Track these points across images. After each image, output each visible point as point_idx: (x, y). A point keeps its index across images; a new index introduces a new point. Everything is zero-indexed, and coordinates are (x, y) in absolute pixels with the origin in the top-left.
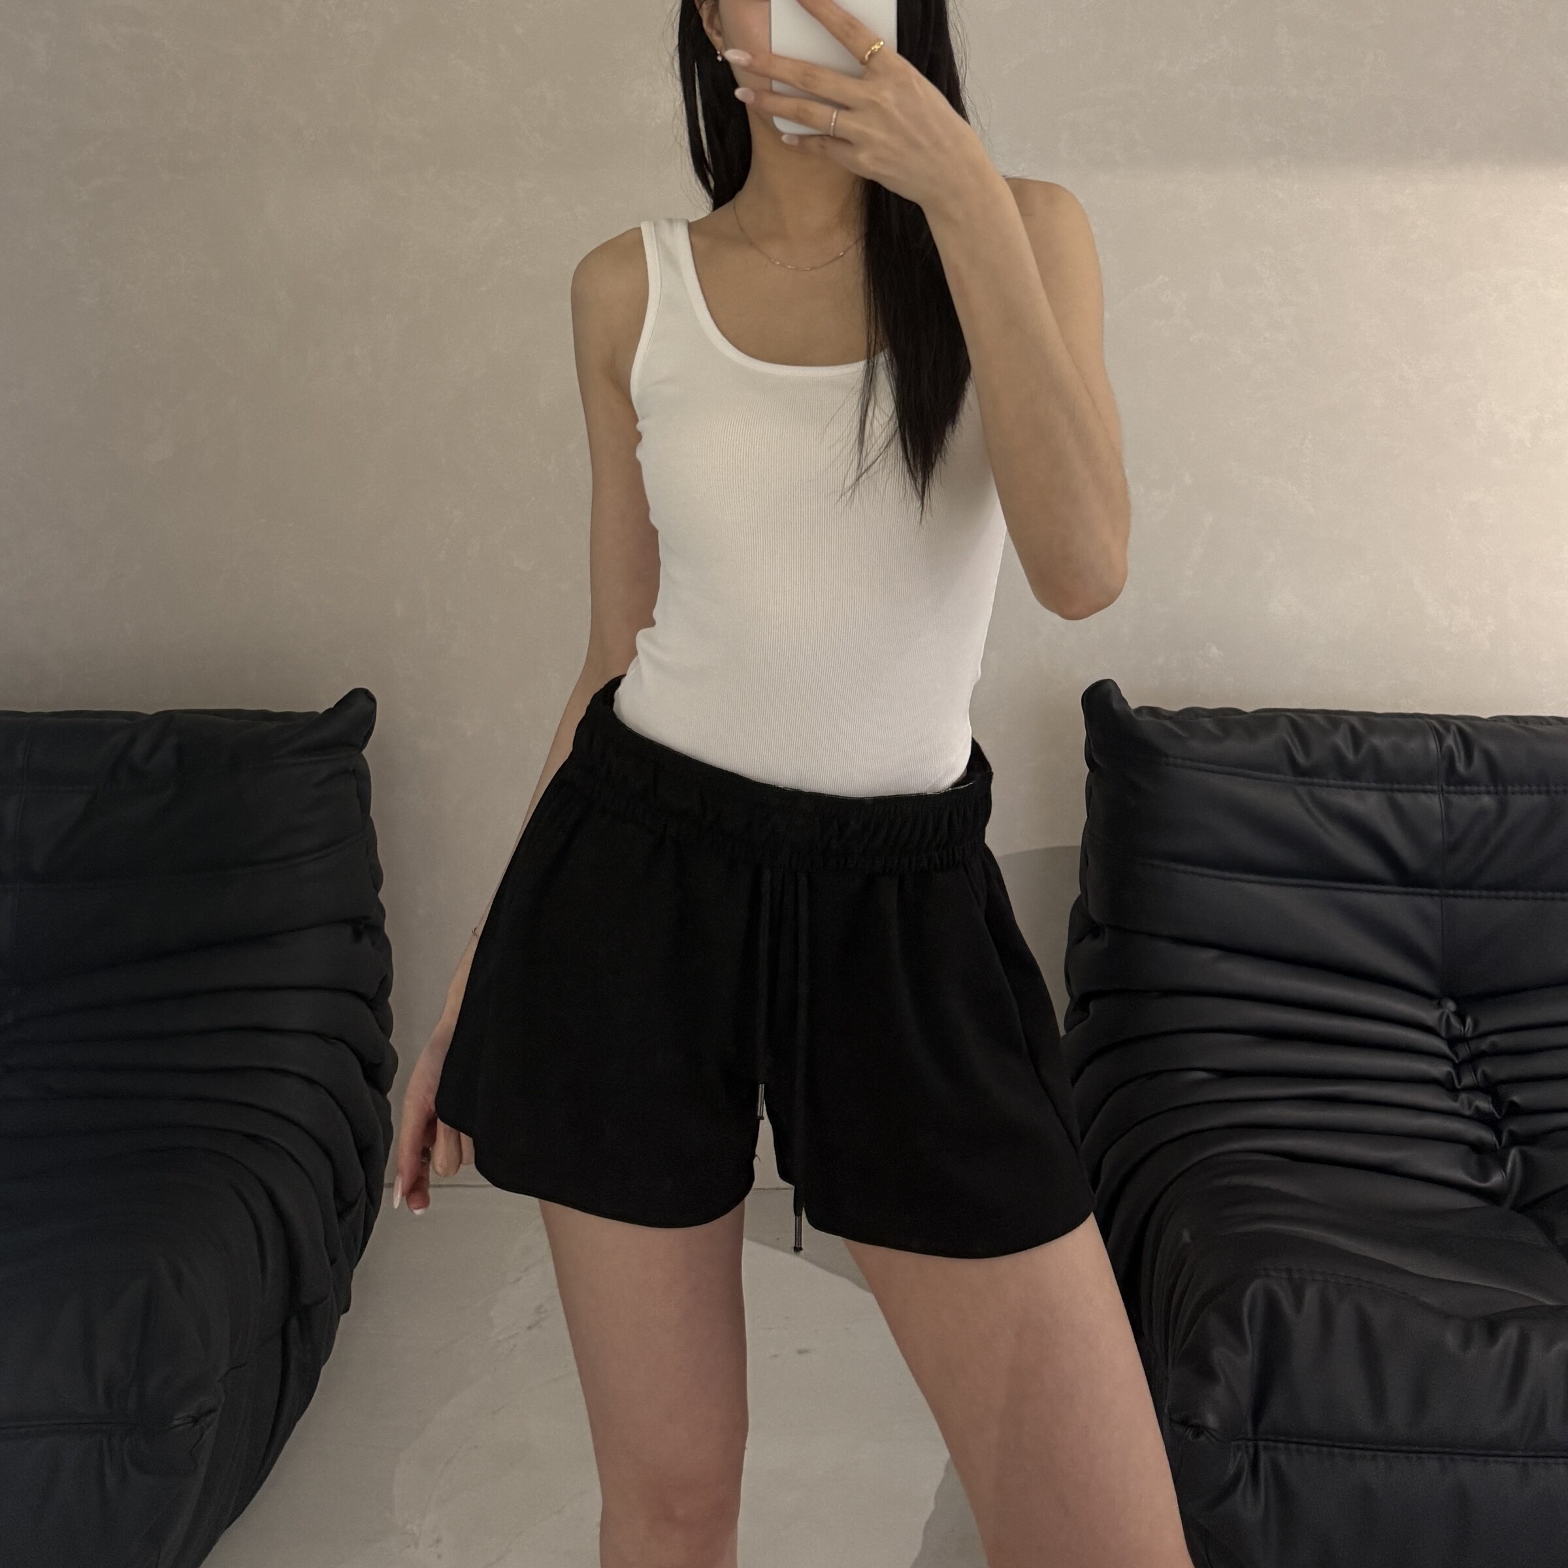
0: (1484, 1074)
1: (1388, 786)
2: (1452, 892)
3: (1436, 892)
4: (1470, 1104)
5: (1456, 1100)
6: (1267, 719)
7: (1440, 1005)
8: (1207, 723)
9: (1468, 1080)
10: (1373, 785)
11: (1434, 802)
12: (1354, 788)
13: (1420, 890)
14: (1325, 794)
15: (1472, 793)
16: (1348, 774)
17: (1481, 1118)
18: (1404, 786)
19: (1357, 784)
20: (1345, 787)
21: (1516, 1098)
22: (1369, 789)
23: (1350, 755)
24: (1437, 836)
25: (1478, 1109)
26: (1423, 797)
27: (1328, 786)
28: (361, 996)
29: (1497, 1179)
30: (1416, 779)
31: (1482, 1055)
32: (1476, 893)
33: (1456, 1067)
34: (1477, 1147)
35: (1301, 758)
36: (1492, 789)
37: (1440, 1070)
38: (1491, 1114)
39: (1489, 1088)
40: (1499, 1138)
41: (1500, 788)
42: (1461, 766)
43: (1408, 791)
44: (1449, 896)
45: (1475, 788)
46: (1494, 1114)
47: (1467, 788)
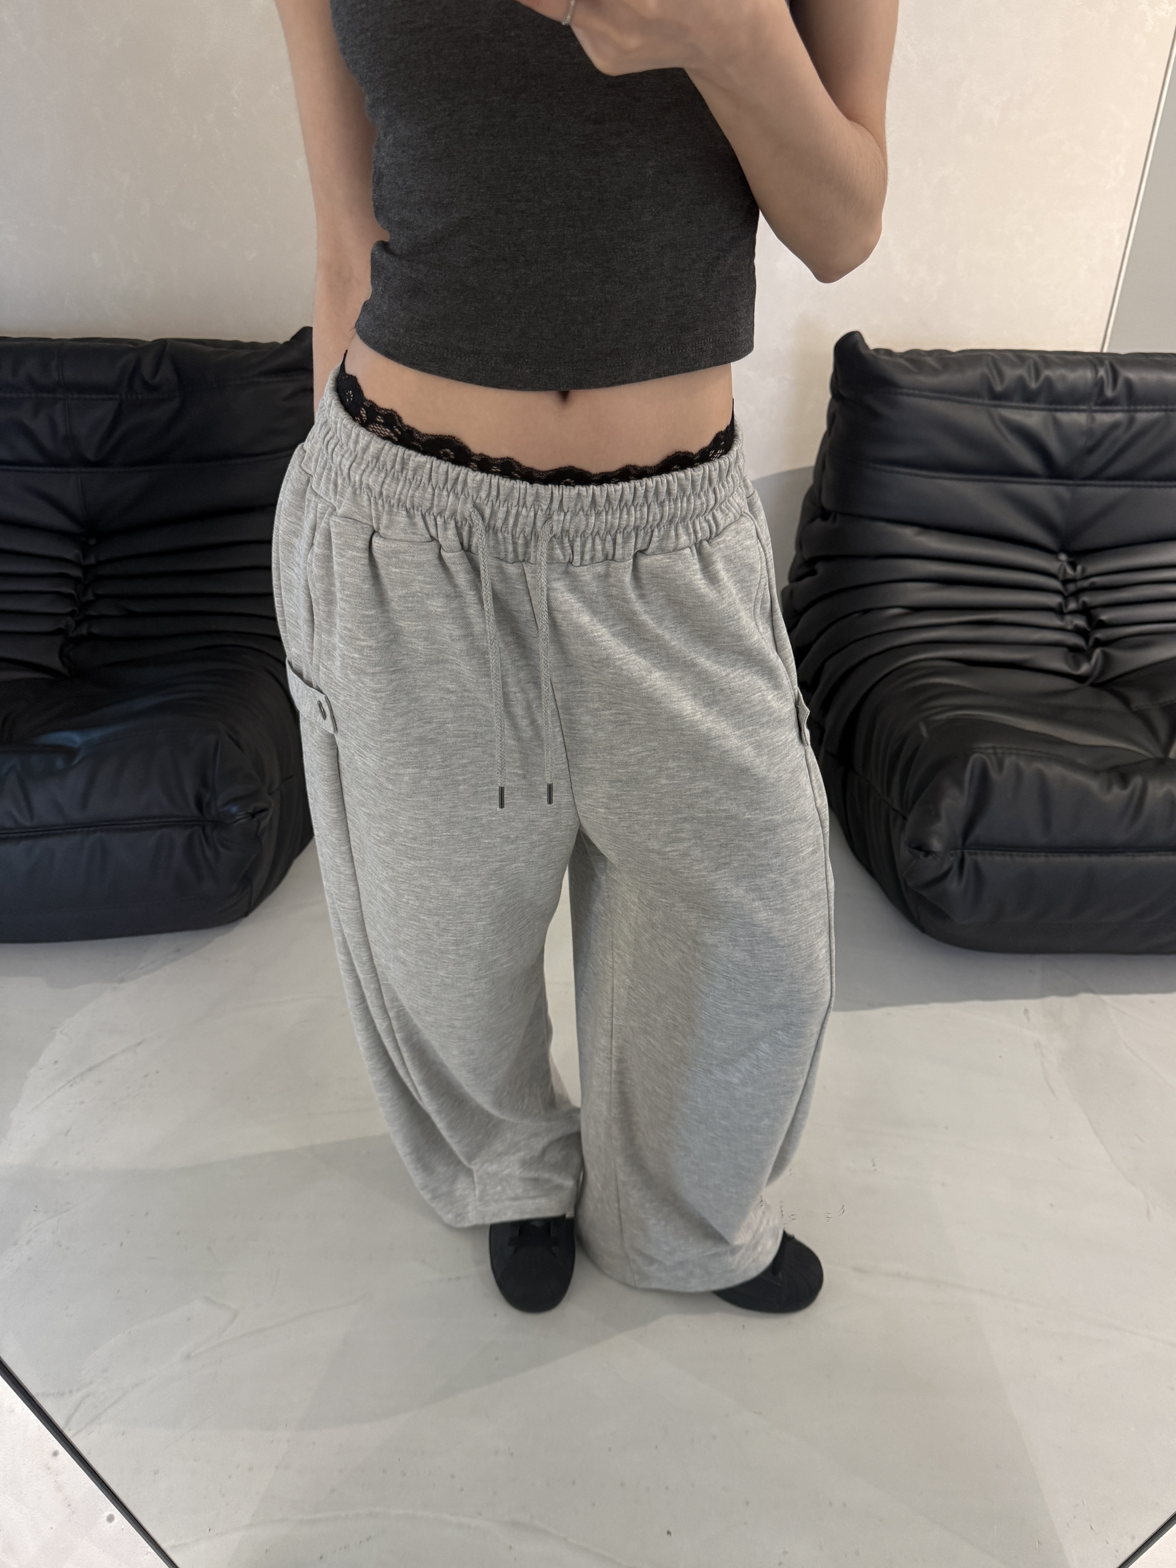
0: (1083, 602)
2: (1082, 482)
4: (1072, 622)
5: (1062, 619)
6: (969, 357)
7: (1058, 558)
9: (1072, 606)
10: (1045, 406)
16: (1028, 398)
17: (1078, 631)
18: (1064, 407)
21: (1102, 617)
23: (1031, 382)
25: (1076, 626)
27: (1012, 407)
29: (1085, 668)
31: (1085, 590)
33: (1066, 598)
34: (1074, 649)
35: (997, 386)
37: (1054, 600)
39: (1085, 611)
40: (1089, 643)
44: (1078, 485)
46: (1086, 628)
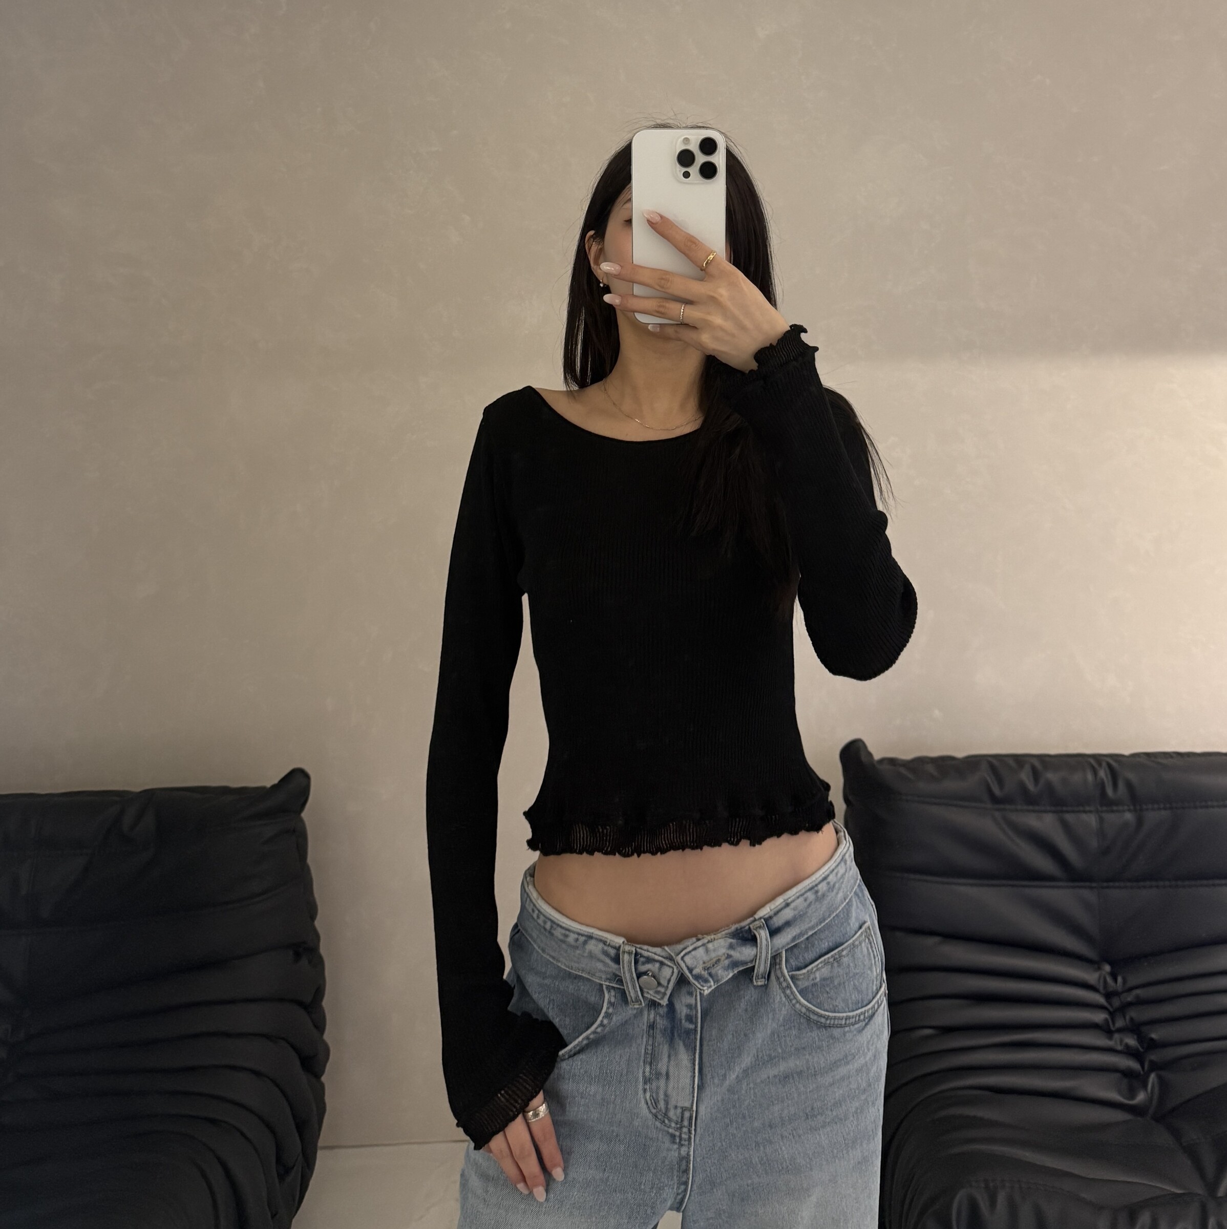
0: (1132, 1019)
1: (1059, 808)
2: (1105, 884)
3: (1094, 885)
4: (1121, 1041)
5: (1110, 1038)
6: (973, 762)
7: (1099, 969)
8: (930, 768)
9: (1120, 1023)
10: (1048, 808)
11: (1091, 820)
12: (1034, 811)
13: (1082, 884)
14: (1014, 817)
15: (1118, 811)
16: (1030, 800)
17: (1129, 1052)
18: (1070, 809)
19: (1037, 808)
20: (1029, 811)
21: (1154, 1036)
22: (1045, 812)
23: (1031, 786)
24: (1094, 843)
25: (1127, 1046)
26: (1084, 817)
27: (1017, 810)
28: (300, 1004)
29: (1141, 1097)
30: (1079, 802)
31: (1130, 1004)
32: (1122, 884)
33: (1112, 1014)
34: (1128, 1074)
35: (997, 791)
36: (1132, 807)
37: (1099, 1017)
38: (1137, 1050)
39: (1135, 1029)
40: (1143, 1067)
41: (1138, 807)
42: (1110, 791)
43: (1073, 812)
44: (1103, 888)
45: (1121, 808)
46: (1138, 1048)
47: (1115, 808)
